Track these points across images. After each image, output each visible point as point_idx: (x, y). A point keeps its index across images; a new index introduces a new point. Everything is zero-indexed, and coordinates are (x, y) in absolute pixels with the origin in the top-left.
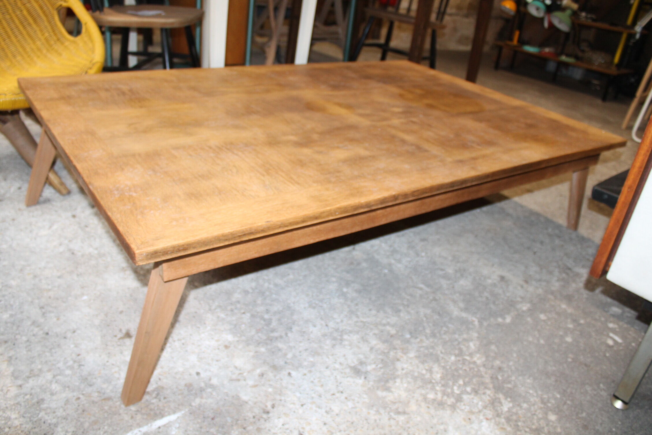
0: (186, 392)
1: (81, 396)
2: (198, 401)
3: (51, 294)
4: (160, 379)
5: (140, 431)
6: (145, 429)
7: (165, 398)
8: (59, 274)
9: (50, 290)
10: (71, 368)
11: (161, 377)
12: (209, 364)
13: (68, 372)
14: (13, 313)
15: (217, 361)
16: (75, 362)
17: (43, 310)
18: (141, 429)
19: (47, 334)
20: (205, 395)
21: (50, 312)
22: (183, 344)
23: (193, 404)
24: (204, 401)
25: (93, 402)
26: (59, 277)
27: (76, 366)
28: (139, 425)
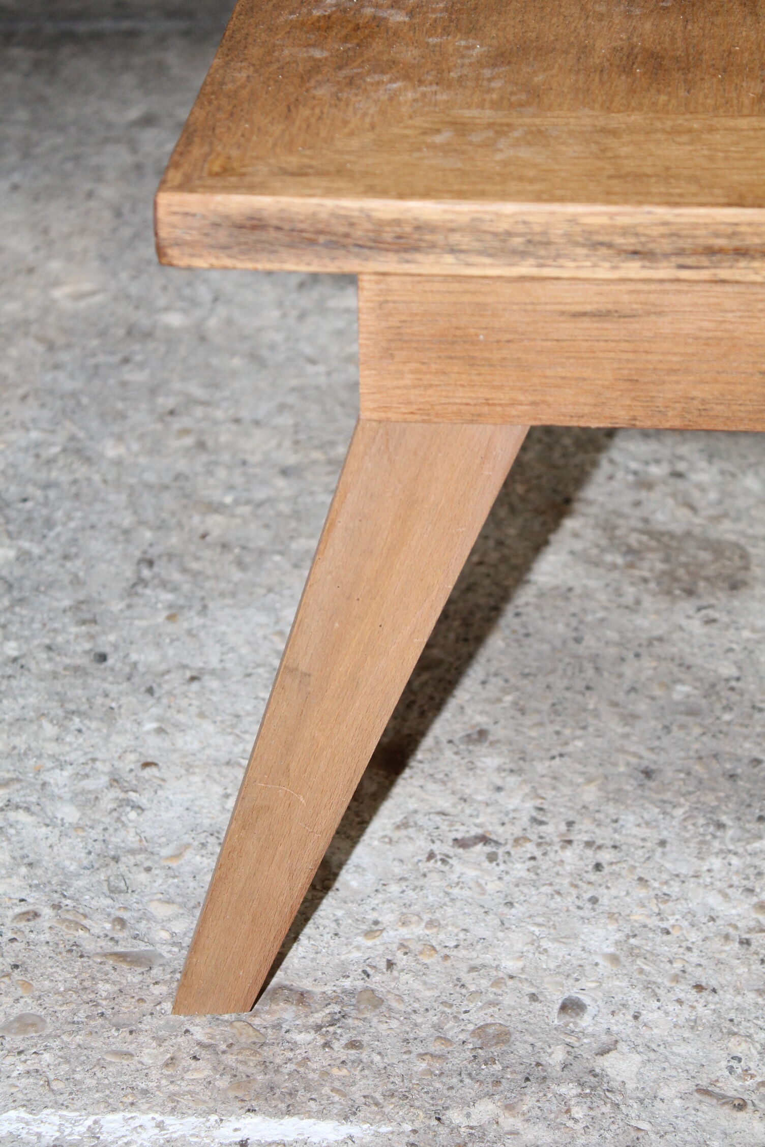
0: (460, 1058)
1: (47, 912)
2: (485, 1110)
3: (215, 524)
4: (390, 964)
5: (160, 1126)
6: (178, 1126)
7: (353, 1044)
8: (292, 459)
9: (215, 508)
10: (88, 801)
11: (402, 960)
12: (650, 988)
13: (69, 813)
14: (36, 550)
15: (699, 988)
16: (115, 781)
17: (146, 573)
18: (169, 1120)
19: (102, 658)
20: (529, 1102)
21: (164, 584)
22: (598, 867)
23: (455, 1116)
24: (509, 1122)
25: (74, 949)
26: (285, 472)
27: (109, 799)
28: (174, 1105)
